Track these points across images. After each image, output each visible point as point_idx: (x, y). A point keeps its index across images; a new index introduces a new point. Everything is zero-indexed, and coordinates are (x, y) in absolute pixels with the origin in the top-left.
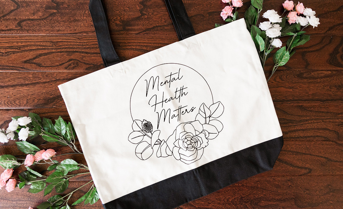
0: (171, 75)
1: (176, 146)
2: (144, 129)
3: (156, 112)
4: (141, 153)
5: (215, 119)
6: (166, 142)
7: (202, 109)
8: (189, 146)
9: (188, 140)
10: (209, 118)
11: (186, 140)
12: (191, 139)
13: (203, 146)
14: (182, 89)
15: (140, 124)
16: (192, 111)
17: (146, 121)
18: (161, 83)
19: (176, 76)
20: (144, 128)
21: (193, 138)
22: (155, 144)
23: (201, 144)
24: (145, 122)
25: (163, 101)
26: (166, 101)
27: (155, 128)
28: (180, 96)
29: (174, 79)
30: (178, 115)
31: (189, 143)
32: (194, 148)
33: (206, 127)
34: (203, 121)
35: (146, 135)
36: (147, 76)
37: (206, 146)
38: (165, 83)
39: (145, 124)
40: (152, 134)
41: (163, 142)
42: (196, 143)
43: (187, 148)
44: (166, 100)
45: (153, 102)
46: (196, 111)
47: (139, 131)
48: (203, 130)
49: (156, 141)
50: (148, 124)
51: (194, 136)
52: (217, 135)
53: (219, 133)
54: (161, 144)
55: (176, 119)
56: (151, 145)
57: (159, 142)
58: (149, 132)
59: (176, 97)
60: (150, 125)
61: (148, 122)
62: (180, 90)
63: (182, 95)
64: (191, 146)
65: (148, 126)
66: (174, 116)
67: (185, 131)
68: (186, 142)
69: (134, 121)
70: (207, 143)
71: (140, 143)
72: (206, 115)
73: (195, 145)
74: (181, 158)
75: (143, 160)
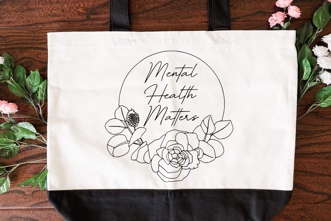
0: (184, 68)
1: (158, 155)
2: (127, 120)
3: (150, 105)
4: (114, 148)
5: (218, 139)
6: (148, 145)
7: (206, 121)
8: (174, 160)
9: (175, 153)
10: (211, 135)
11: (172, 152)
12: (180, 153)
13: (191, 166)
14: (191, 90)
15: (125, 112)
16: (193, 120)
17: (134, 111)
18: (168, 74)
19: (189, 71)
20: (129, 119)
21: (182, 153)
22: (134, 143)
23: (189, 164)
24: (132, 112)
25: (162, 96)
26: (166, 97)
27: (141, 123)
28: (185, 96)
29: (186, 74)
30: (175, 118)
31: (175, 156)
32: (179, 164)
33: (203, 145)
34: (202, 136)
35: (127, 128)
36: (155, 59)
37: (194, 168)
38: (173, 75)
39: (131, 115)
40: (135, 130)
41: (145, 143)
42: (184, 160)
43: (171, 161)
44: (166, 95)
45: (150, 92)
46: (198, 122)
47: (121, 120)
48: (198, 147)
49: (137, 140)
50: (135, 116)
51: (184, 151)
52: (212, 159)
53: (216, 157)
54: (141, 145)
55: (170, 122)
56: (129, 142)
57: (140, 143)
58: (133, 125)
59: (179, 96)
60: (137, 118)
61: (136, 114)
62: (188, 90)
63: (188, 96)
64: (176, 161)
65: (133, 119)
66: (170, 118)
67: (175, 141)
68: (172, 154)
69: (119, 107)
70: (197, 164)
71: (118, 134)
72: (208, 130)
73: (182, 162)
74: (158, 171)
75: (113, 156)
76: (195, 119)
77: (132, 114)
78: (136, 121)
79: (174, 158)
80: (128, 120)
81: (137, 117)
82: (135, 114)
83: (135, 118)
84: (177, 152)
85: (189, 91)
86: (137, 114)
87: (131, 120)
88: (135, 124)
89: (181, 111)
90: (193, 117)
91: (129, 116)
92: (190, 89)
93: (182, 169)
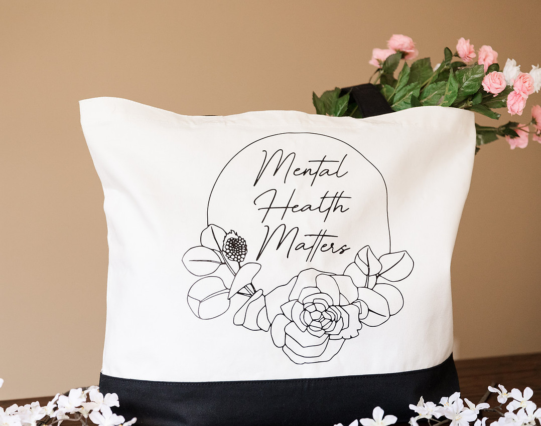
0: (323, 161)
1: (284, 314)
2: (225, 250)
3: (265, 223)
4: (200, 302)
5: (390, 283)
6: (265, 296)
7: (363, 255)
8: (314, 323)
9: (316, 310)
10: (377, 277)
11: (312, 308)
12: (326, 311)
13: (346, 334)
14: (339, 198)
15: (220, 236)
16: (341, 253)
17: (236, 234)
18: (296, 170)
19: (333, 168)
20: (227, 247)
21: (329, 309)
22: (238, 293)
23: (342, 330)
24: (233, 236)
25: (287, 207)
26: (295, 209)
27: (251, 254)
28: (329, 209)
29: (327, 172)
30: (312, 247)
31: (316, 315)
32: (323, 332)
33: (365, 294)
34: (361, 280)
35: (225, 263)
36: (271, 145)
37: (351, 337)
38: (305, 173)
40: (240, 267)
41: (260, 293)
42: (334, 322)
43: (308, 326)
44: (295, 207)
45: (265, 201)
46: (349, 256)
47: (213, 250)
48: (358, 299)
49: (244, 287)
50: (238, 242)
51: (333, 305)
52: (385, 319)
53: (390, 315)
54: (252, 296)
55: (303, 253)
56: (228, 291)
57: (250, 291)
58: (236, 259)
59: (319, 208)
60: (243, 246)
61: (240, 239)
62: (334, 197)
63: (335, 209)
64: (319, 325)
65: (236, 247)
66: (303, 246)
67: (316, 287)
68: (310, 313)
69: (208, 226)
70: (357, 330)
71: (208, 276)
72: (369, 269)
73: (329, 327)
74: (285, 344)
75: (200, 318)
76: (343, 251)
77: (233, 239)
78: (242, 252)
79: (315, 320)
80: (227, 249)
81: (242, 243)
82: (238, 239)
83: (238, 245)
84: (321, 308)
85: (336, 199)
86: (242, 239)
87: (232, 250)
88: (239, 257)
89: (323, 236)
90: (341, 248)
91: (227, 241)
92: (338, 195)
93: (329, 339)
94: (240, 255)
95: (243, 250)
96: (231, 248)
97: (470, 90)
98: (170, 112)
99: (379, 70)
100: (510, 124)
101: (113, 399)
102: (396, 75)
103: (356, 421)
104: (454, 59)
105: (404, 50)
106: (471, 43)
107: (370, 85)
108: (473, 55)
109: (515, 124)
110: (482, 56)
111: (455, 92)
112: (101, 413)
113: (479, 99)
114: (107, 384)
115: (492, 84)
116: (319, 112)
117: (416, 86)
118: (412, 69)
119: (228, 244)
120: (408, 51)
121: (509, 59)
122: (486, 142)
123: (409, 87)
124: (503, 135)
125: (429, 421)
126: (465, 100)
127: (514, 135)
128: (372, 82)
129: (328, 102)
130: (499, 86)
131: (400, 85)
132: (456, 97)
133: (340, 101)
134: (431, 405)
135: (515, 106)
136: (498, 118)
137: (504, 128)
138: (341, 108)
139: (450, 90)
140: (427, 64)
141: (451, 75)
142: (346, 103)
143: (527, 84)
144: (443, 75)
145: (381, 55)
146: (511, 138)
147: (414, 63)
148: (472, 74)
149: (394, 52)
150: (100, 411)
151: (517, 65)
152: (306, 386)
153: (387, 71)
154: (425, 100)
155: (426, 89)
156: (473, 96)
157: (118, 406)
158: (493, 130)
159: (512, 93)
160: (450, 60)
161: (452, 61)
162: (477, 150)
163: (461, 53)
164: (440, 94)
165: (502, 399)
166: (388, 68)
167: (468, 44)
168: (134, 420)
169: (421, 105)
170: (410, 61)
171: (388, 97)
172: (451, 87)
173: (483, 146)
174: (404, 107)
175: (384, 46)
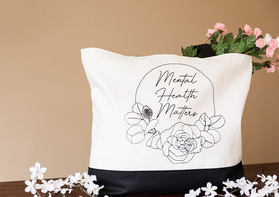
0: (186, 76)
1: (168, 142)
2: (143, 114)
3: (160, 103)
4: (132, 136)
5: (215, 129)
6: (160, 134)
7: (203, 117)
9: (182, 140)
10: (209, 126)
11: (180, 140)
12: (187, 141)
13: (195, 151)
14: (193, 92)
15: (141, 107)
17: (148, 107)
18: (174, 80)
19: (190, 79)
20: (144, 113)
21: (188, 140)
22: (148, 132)
23: (194, 149)
24: (146, 108)
25: (170, 96)
26: (173, 97)
27: (154, 116)
28: (188, 97)
29: (188, 81)
30: (181, 113)
31: (183, 143)
32: (185, 150)
33: (203, 134)
34: (202, 128)
35: (143, 119)
36: (163, 69)
37: (198, 152)
38: (178, 81)
39: (146, 110)
40: (150, 121)
41: (158, 133)
42: (190, 146)
43: (179, 147)
44: (173, 96)
45: (161, 93)
46: (197, 117)
47: (138, 114)
48: (200, 136)
49: (151, 130)
50: (149, 110)
51: (190, 138)
52: (212, 145)
53: (215, 143)
54: (155, 134)
55: (177, 116)
56: (144, 131)
57: (154, 132)
58: (148, 118)
59: (184, 96)
60: (151, 112)
61: (150, 109)
63: (191, 97)
64: (183, 147)
65: (148, 112)
66: (177, 113)
67: (183, 130)
68: (180, 141)
69: (136, 103)
70: (200, 149)
71: (135, 125)
72: (205, 123)
73: (188, 148)
74: (169, 155)
75: (132, 143)
76: (194, 115)
78: (150, 115)
79: (182, 145)
81: (150, 111)
84: (185, 140)
85: (192, 92)
87: (146, 114)
88: (149, 117)
89: (186, 108)
90: (194, 114)
91: (144, 110)
92: (192, 91)
93: (188, 153)
94: (150, 116)
95: (151, 114)
96: (145, 113)
97: (250, 46)
98: (120, 55)
99: (210, 38)
100: (267, 62)
101: (94, 178)
102: (218, 40)
103: (199, 189)
104: (243, 34)
105: (221, 30)
106: (250, 27)
107: (206, 44)
108: (251, 32)
109: (270, 62)
110: (255, 32)
111: (243, 47)
112: (89, 184)
113: (254, 50)
114: (91, 172)
115: (259, 44)
116: (184, 56)
117: (226, 45)
118: (225, 37)
119: (144, 111)
120: (223, 30)
121: (267, 34)
122: (256, 70)
123: (223, 45)
124: (264, 67)
125: (231, 189)
126: (248, 51)
127: (269, 67)
128: (207, 43)
129: (188, 51)
130: (263, 45)
131: (219, 44)
132: (244, 49)
133: (194, 51)
134: (232, 182)
135: (270, 53)
136: (262, 59)
137: (265, 64)
138: (194, 54)
139: (241, 46)
140: (231, 36)
141: (242, 40)
142: (196, 52)
143: (275, 44)
144: (238, 40)
145: (211, 31)
146: (268, 68)
147: (226, 35)
148: (251, 39)
149: (217, 31)
150: (88, 183)
151: (270, 36)
152: (178, 173)
153: (214, 38)
154: (230, 50)
155: (231, 46)
156: (251, 49)
157: (96, 180)
158: (260, 64)
159: (268, 48)
160: (241, 34)
161: (242, 34)
162: (253, 73)
163: (246, 31)
164: (237, 48)
165: (263, 180)
166: (214, 37)
167: (249, 27)
168: (103, 187)
169: (228, 53)
170: (224, 34)
171: (214, 50)
172: (242, 45)
173: (255, 71)
174: (221, 53)
175: (213, 28)
